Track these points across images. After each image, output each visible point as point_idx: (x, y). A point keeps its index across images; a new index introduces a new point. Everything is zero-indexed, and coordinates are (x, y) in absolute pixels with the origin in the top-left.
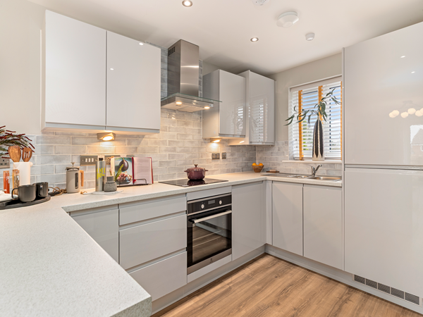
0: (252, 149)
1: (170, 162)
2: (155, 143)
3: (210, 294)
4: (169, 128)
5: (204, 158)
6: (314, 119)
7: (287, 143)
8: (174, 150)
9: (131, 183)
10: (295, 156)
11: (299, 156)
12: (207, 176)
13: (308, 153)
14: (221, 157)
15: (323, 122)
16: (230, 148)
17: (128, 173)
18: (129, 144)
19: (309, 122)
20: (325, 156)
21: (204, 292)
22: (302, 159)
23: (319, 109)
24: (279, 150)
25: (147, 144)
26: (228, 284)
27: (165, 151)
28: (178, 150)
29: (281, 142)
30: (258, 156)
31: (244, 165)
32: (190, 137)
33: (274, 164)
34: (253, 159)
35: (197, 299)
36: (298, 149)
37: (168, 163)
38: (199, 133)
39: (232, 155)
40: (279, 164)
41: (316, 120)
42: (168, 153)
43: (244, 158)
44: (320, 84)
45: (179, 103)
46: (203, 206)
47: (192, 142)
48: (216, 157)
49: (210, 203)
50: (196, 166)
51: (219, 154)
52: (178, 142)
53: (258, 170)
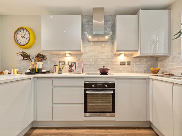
1: (95, 65)
2: (88, 57)
3: (95, 132)
4: (94, 50)
5: (114, 64)
7: (179, 53)
8: (97, 60)
9: (74, 72)
12: (109, 72)
14: (126, 64)
16: (134, 59)
17: (73, 68)
18: (77, 57)
21: (94, 129)
24: (173, 59)
25: (84, 57)
26: (108, 132)
27: (92, 60)
28: (99, 60)
29: (174, 53)
31: (146, 69)
32: (106, 54)
33: (170, 69)
35: (89, 130)
37: (94, 65)
38: (111, 51)
40: (173, 69)
42: (94, 61)
43: (146, 65)
45: (90, 37)
46: (93, 86)
47: (107, 56)
48: (122, 63)
49: (98, 85)
50: (104, 67)
51: (125, 62)
52: (99, 56)
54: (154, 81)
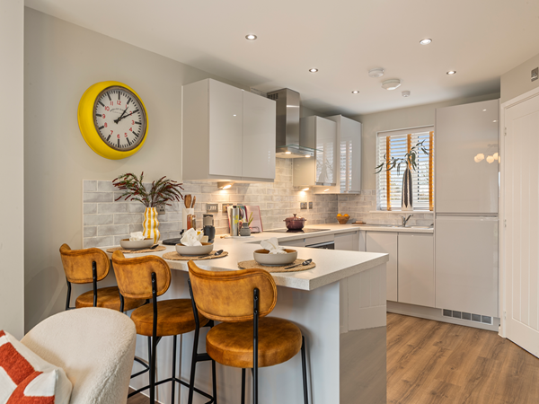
0: (335, 198)
2: (258, 191)
6: (403, 167)
7: (374, 192)
8: (271, 198)
10: (382, 206)
11: (386, 206)
12: (306, 227)
13: (396, 203)
14: (308, 207)
15: (412, 171)
16: (316, 197)
18: (239, 192)
19: (398, 171)
20: (414, 206)
22: (389, 209)
23: (409, 159)
24: (365, 200)
25: (252, 192)
27: (265, 199)
28: (275, 198)
29: (367, 191)
30: (341, 206)
31: (327, 216)
32: (283, 185)
33: (359, 215)
34: (334, 210)
36: (386, 198)
38: (290, 180)
39: (317, 204)
40: (366, 215)
41: (405, 169)
43: (327, 209)
44: (409, 132)
45: (288, 153)
47: (285, 191)
48: (304, 207)
50: (295, 215)
51: (306, 203)
53: (344, 221)
54: (368, 234)
